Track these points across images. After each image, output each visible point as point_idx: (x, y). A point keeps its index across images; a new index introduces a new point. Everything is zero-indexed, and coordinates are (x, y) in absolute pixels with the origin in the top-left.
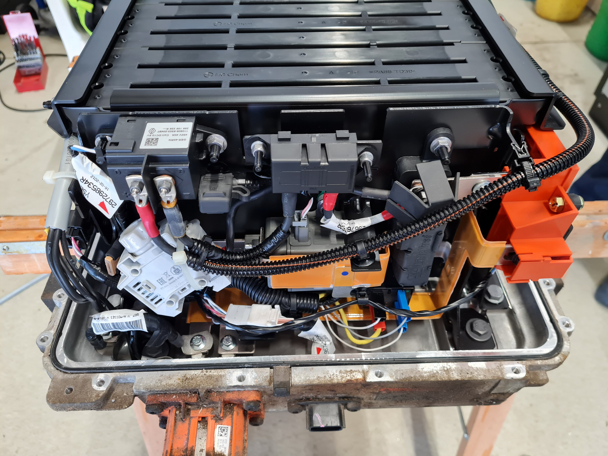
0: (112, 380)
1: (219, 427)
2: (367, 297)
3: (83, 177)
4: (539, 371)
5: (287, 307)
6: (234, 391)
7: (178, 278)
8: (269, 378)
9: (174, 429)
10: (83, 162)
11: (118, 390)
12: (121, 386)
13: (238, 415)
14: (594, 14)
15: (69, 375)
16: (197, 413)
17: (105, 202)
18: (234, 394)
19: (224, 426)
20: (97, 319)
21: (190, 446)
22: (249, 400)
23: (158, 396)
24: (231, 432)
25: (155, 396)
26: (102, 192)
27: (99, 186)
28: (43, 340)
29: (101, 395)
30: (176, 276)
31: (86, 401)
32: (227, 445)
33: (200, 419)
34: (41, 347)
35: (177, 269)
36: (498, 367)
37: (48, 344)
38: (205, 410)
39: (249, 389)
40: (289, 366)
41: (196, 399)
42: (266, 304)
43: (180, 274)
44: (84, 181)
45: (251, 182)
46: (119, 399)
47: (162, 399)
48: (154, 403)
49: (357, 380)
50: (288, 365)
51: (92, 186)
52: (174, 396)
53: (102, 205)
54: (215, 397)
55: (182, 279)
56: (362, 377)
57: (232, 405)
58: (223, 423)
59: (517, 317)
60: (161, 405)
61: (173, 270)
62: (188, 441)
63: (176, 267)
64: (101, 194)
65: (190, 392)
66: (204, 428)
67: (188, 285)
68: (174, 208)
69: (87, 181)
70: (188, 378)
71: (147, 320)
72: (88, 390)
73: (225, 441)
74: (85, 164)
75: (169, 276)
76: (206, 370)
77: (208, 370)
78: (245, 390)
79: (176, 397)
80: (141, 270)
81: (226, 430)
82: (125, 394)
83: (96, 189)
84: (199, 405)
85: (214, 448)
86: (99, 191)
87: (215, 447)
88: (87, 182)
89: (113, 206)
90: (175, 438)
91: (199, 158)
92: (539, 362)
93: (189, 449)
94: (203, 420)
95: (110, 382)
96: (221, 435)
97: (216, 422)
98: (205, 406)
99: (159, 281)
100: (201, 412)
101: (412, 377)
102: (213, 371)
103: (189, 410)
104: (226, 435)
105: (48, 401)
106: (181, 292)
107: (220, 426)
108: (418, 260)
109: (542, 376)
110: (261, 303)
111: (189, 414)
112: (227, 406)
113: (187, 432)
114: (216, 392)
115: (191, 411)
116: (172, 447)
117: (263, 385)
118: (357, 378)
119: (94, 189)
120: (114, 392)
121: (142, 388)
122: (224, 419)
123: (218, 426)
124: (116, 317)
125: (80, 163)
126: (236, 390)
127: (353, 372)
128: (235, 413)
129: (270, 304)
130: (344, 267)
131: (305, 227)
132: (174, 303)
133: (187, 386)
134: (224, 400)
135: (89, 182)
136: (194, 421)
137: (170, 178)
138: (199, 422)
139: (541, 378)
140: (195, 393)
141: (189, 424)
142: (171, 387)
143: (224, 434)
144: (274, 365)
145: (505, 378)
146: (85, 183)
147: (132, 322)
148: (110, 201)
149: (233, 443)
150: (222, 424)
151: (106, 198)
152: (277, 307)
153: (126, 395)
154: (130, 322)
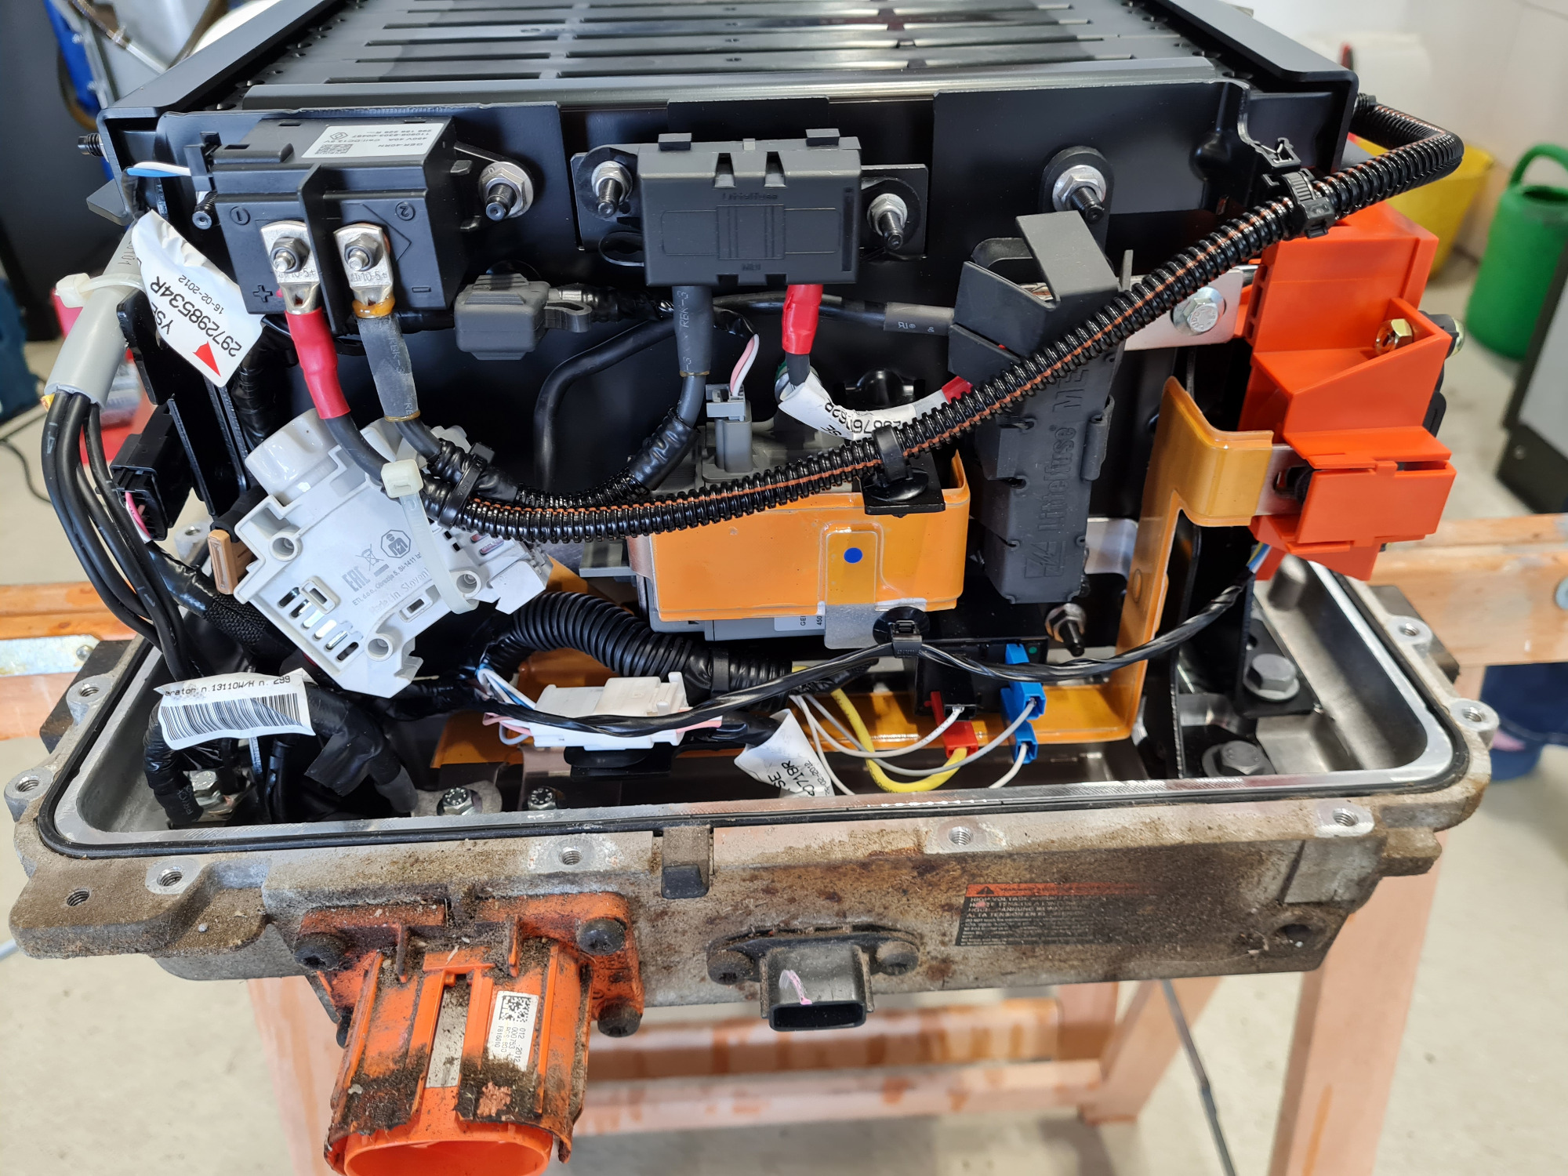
0: (203, 872)
1: (504, 998)
2: (917, 634)
3: (158, 278)
4: (1411, 829)
5: (702, 683)
6: (552, 895)
7: (402, 569)
8: (650, 854)
9: (375, 1009)
10: (160, 236)
11: (219, 904)
12: (229, 894)
13: (559, 970)
14: (1475, 262)
15: (84, 861)
16: (441, 963)
17: (213, 345)
18: (549, 904)
19: (520, 995)
20: (173, 695)
21: (415, 1043)
22: (591, 916)
23: (332, 913)
24: (540, 1011)
25: (323, 913)
26: (206, 320)
27: (200, 304)
28: (22, 788)
29: (166, 905)
30: (395, 563)
31: (123, 920)
32: (526, 1043)
33: (451, 980)
34: (16, 804)
35: (400, 541)
36: (1294, 811)
37: (35, 797)
38: (465, 951)
39: (595, 887)
40: (708, 826)
41: (441, 917)
42: (644, 674)
43: (407, 558)
44: (160, 288)
45: (597, 300)
46: (220, 926)
47: (343, 921)
48: (318, 930)
49: (899, 851)
50: (706, 824)
51: (180, 303)
52: (379, 912)
53: (205, 353)
54: (494, 911)
55: (412, 572)
56: (912, 845)
57: (544, 940)
58: (517, 987)
59: (1338, 730)
60: (340, 939)
61: (387, 542)
62: (410, 1034)
63: (396, 536)
64: (202, 325)
65: (425, 900)
66: (461, 1005)
67: (427, 591)
68: (386, 318)
69: (167, 289)
70: (421, 858)
71: (313, 701)
72: (133, 895)
73: (519, 1031)
74: (165, 241)
75: (377, 561)
76: (472, 841)
77: (478, 841)
78: (581, 893)
79: (384, 912)
80: (299, 540)
81: (524, 1004)
82: (238, 913)
83: (190, 311)
84: (449, 939)
85: (486, 1050)
86: (198, 318)
87: (489, 1045)
88: (168, 292)
89: (233, 352)
90: (373, 1030)
91: (460, 226)
92: (1408, 799)
93: (412, 1052)
94: (459, 983)
95: (198, 874)
96: (510, 1017)
97: (495, 984)
98: (467, 940)
99: (348, 578)
100: (454, 959)
101: (1053, 842)
102: (491, 842)
103: (418, 954)
104: (525, 1018)
105: (13, 923)
106: (407, 612)
107: (507, 993)
108: (1046, 512)
109: (1422, 840)
110: (631, 674)
111: (417, 965)
112: (531, 942)
113: (409, 1012)
114: (498, 900)
115: (426, 957)
116: (363, 1053)
117: (633, 870)
118: (900, 847)
119: (186, 312)
120: (208, 910)
121: (287, 887)
122: (521, 978)
123: (501, 994)
124: (227, 687)
125: (154, 236)
126: (557, 890)
127: (888, 833)
128: (553, 963)
129: (655, 675)
130: (848, 530)
131: (742, 419)
132: (390, 649)
133: (416, 877)
134: (520, 919)
135: (172, 293)
136: (433, 984)
137: (375, 231)
138: (447, 987)
139: (1419, 845)
140: (439, 902)
141: (418, 991)
142: (370, 881)
143: (517, 1014)
144: (665, 825)
145: (1317, 835)
146: (163, 294)
147: (271, 698)
148: (224, 342)
149: (542, 1040)
150: (512, 990)
151: (215, 333)
152: (676, 677)
153: (240, 914)
154: (264, 700)
